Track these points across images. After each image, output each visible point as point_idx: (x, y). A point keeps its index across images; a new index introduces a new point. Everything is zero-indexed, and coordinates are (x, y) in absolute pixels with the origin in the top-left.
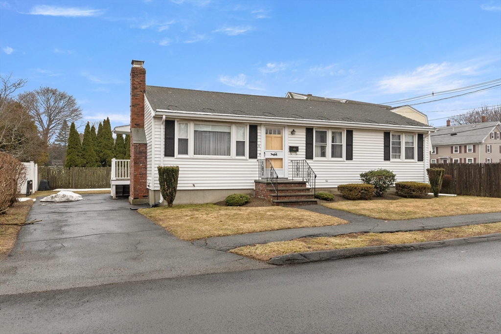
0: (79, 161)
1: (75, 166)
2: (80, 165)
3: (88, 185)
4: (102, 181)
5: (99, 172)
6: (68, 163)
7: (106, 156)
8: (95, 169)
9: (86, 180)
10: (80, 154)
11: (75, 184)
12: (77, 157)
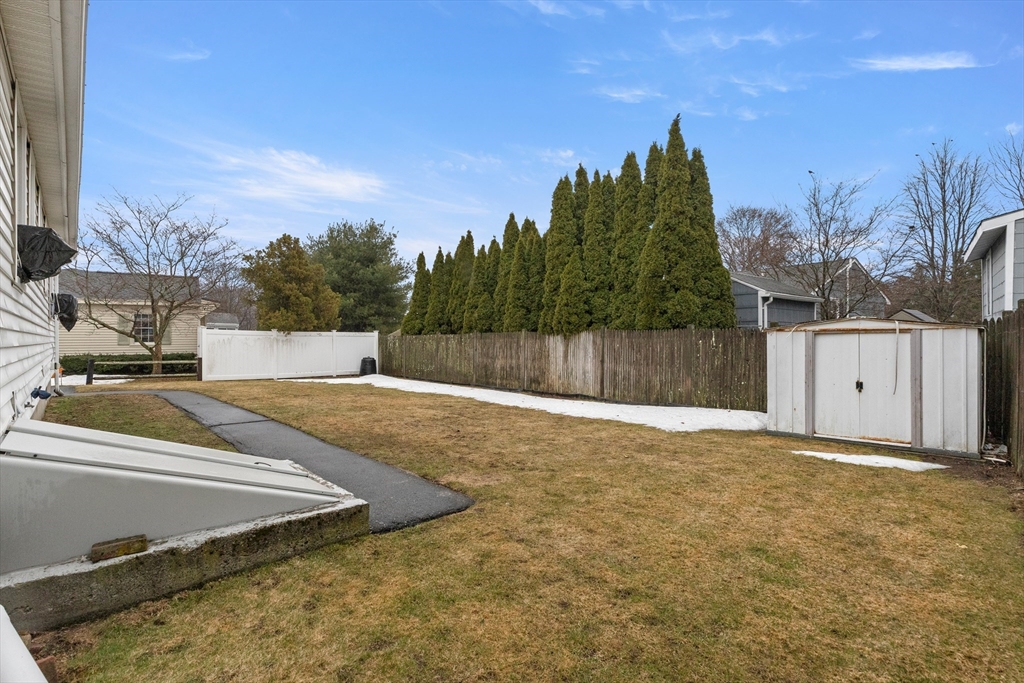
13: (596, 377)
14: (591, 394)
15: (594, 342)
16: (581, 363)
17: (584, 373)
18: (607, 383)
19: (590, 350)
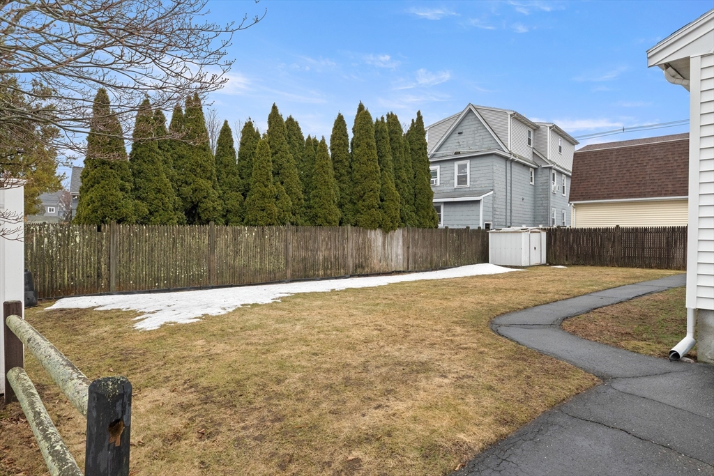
0: (129, 205)
1: (119, 222)
2: (134, 218)
3: (158, 279)
4: (199, 265)
5: (188, 239)
6: (95, 211)
7: (200, 195)
8: (179, 232)
9: (151, 262)
10: (129, 186)
11: (118, 277)
12: (120, 194)
13: (404, 258)
14: (401, 269)
15: (403, 235)
16: (395, 249)
17: (397, 256)
18: (411, 261)
19: (401, 240)
